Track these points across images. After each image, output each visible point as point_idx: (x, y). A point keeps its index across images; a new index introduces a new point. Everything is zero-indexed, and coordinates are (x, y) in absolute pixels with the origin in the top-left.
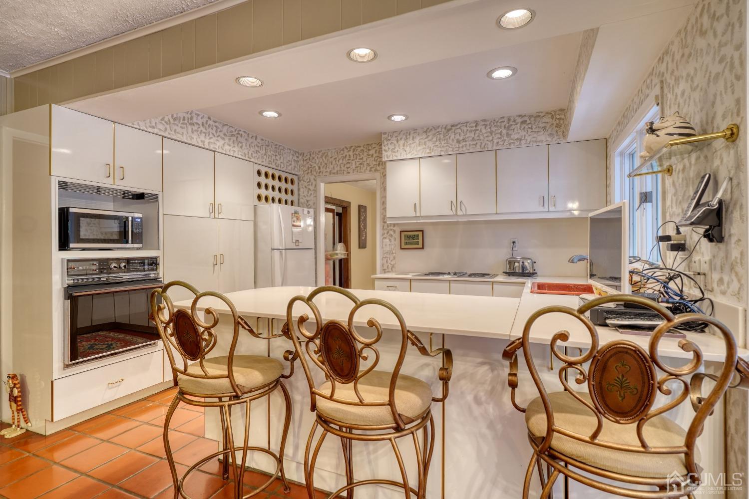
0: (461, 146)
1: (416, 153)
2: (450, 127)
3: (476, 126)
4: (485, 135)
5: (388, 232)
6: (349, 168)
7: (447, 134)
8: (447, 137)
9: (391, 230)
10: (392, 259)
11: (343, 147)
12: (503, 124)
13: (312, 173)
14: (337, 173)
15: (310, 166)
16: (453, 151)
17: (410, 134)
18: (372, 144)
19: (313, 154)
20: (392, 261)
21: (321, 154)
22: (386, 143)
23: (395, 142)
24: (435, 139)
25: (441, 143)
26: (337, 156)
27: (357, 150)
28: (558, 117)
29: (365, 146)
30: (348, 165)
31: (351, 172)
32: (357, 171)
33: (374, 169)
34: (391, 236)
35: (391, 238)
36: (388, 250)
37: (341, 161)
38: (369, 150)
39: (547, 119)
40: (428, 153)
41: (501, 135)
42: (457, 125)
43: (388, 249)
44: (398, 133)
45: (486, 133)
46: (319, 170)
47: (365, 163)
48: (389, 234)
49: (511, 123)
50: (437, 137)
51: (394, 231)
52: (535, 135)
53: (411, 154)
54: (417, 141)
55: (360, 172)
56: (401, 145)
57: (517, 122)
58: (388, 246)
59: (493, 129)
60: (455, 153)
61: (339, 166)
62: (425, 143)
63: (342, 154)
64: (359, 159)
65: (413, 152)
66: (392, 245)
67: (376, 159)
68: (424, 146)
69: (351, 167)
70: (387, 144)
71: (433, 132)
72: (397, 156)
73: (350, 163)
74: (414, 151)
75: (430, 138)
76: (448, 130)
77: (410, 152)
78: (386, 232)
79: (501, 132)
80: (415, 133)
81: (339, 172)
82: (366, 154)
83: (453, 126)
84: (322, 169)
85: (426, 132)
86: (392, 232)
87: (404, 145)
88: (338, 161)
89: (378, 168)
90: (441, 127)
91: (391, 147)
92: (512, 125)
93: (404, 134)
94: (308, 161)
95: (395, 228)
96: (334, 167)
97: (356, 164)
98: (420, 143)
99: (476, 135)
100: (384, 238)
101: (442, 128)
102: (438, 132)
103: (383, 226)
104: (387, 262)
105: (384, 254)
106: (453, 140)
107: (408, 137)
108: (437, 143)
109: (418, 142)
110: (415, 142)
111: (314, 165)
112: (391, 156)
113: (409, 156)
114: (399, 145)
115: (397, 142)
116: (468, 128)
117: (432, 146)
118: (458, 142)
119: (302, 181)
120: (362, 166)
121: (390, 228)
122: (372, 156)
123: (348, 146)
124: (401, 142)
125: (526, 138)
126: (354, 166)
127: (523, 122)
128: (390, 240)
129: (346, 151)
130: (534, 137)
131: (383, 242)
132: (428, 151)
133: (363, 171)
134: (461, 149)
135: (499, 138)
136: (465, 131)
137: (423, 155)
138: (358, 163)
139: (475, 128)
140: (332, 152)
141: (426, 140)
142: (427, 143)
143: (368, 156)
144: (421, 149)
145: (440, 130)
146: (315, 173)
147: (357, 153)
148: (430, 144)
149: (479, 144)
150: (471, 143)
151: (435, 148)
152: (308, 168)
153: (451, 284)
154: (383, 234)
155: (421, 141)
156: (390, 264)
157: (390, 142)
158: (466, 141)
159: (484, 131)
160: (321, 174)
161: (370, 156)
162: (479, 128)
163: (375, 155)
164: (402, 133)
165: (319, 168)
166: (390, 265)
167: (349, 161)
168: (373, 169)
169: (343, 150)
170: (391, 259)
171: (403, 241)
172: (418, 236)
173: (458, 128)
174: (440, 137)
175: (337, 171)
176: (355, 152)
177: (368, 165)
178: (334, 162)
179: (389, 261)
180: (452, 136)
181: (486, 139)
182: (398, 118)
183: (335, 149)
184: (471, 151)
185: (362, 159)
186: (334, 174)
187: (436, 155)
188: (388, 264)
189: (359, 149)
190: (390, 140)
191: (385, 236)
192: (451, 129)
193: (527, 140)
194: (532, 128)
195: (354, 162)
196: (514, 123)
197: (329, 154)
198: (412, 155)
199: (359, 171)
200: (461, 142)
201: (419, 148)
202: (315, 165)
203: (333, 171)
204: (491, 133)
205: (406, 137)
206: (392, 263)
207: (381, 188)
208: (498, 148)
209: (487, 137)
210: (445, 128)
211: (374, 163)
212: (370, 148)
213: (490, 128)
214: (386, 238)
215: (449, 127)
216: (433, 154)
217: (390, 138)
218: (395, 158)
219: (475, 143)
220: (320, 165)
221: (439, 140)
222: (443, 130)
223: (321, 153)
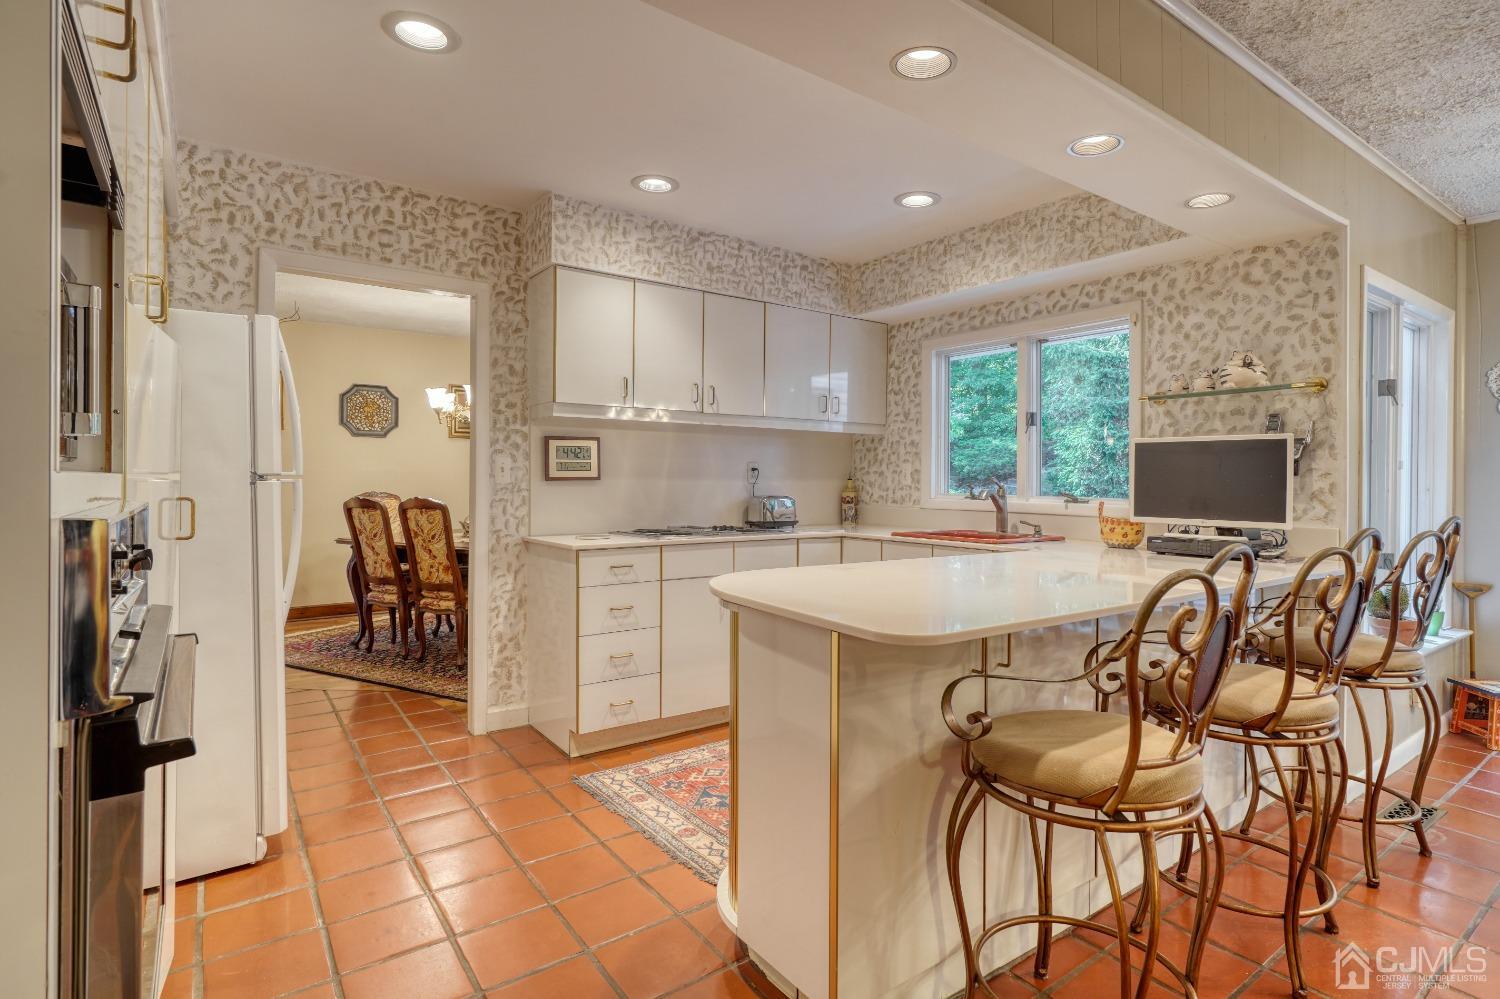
0: (714, 277)
1: (629, 267)
2: (697, 235)
3: (739, 249)
4: (752, 270)
5: (507, 438)
6: (390, 246)
7: (690, 247)
8: (691, 253)
9: (517, 432)
10: (517, 502)
11: (370, 179)
12: (778, 260)
13: (237, 224)
14: (344, 252)
15: (224, 200)
16: (700, 283)
17: (617, 221)
18: (465, 202)
19: (240, 161)
20: (517, 509)
21: (275, 174)
22: (560, 220)
23: (584, 227)
24: (668, 249)
25: (679, 262)
26: (343, 200)
27: (415, 203)
28: (844, 274)
29: (445, 203)
30: (385, 239)
31: (397, 259)
32: (418, 263)
33: (470, 269)
34: (517, 446)
35: (515, 453)
36: (509, 481)
37: (358, 219)
38: (456, 216)
39: (830, 273)
40: (655, 274)
41: (774, 277)
42: (709, 235)
43: (505, 479)
44: (593, 208)
45: (754, 267)
46: (266, 225)
47: (443, 247)
48: (510, 442)
49: (788, 263)
50: (672, 247)
51: (525, 437)
52: (818, 294)
53: (618, 264)
54: (633, 239)
55: (426, 267)
56: (598, 238)
57: (796, 263)
58: (507, 471)
59: (765, 264)
60: (703, 288)
61: (350, 231)
62: (649, 252)
63: (363, 200)
64: (423, 231)
65: (623, 263)
66: (519, 468)
67: (476, 245)
68: (647, 257)
69: (396, 246)
70: (564, 226)
71: (665, 232)
72: (587, 262)
73: (390, 233)
74: (626, 262)
75: (659, 243)
76: (694, 240)
77: (616, 262)
78: (501, 437)
79: (775, 273)
80: (627, 220)
81: (350, 250)
82: (444, 223)
83: (701, 234)
84: (278, 222)
85: (651, 227)
86: (518, 439)
87: (603, 240)
88: (349, 216)
89: (482, 270)
90: (680, 227)
91: (574, 236)
92: (789, 266)
93: (605, 215)
94: (216, 179)
95: (525, 429)
96: (330, 229)
97: (412, 242)
98: (638, 246)
99: (739, 266)
100: (495, 451)
101: (682, 231)
102: (675, 236)
103: (495, 422)
104: (504, 512)
105: (496, 492)
106: (701, 263)
107: (614, 225)
108: (673, 259)
109: (633, 245)
110: (628, 243)
111: (242, 199)
112: (573, 258)
113: (614, 269)
114: (593, 236)
115: (589, 228)
116: (727, 248)
117: (663, 261)
118: (710, 268)
119: (185, 244)
120: (431, 252)
121: (512, 427)
122: (465, 233)
123: (388, 184)
124: (599, 233)
125: (807, 294)
126: (405, 246)
127: (804, 268)
128: (513, 457)
129: (376, 194)
130: (816, 297)
131: (493, 462)
132: (654, 269)
133: (437, 265)
134: (714, 285)
135: (771, 283)
136: (722, 251)
137: (645, 276)
138: (418, 244)
139: (736, 252)
140: (322, 181)
141: (651, 245)
142: (653, 251)
143: (450, 231)
144: (640, 262)
145: (678, 233)
146: (248, 229)
147: (417, 212)
148: (657, 255)
149: (744, 284)
150: (732, 278)
151: (668, 268)
152: (217, 205)
153: (736, 549)
154: (494, 442)
155: (641, 243)
156: (512, 515)
157: (572, 222)
158: (722, 272)
159: (751, 262)
160: (276, 237)
161: (459, 233)
162: (744, 253)
163: (472, 235)
164: (601, 211)
165: (269, 216)
166: (512, 519)
167: (390, 228)
168: (468, 270)
169: (367, 188)
170: (516, 504)
171: (553, 460)
172: (588, 450)
173: (709, 242)
174: (678, 248)
175: (345, 245)
176: (408, 208)
177: (453, 254)
178: (331, 214)
179: (510, 510)
180: (700, 255)
181: (754, 278)
182: (654, 184)
183: (338, 176)
184: (730, 293)
185: (433, 232)
186: (333, 250)
187: (670, 282)
188: (508, 516)
189: (424, 204)
190: (571, 218)
191: (498, 447)
192: (698, 239)
193: (807, 298)
194: (813, 281)
195: (404, 235)
196: (792, 264)
197: (313, 184)
198: (621, 267)
199: (422, 263)
200: (715, 271)
201: (637, 258)
202: (252, 203)
203: (327, 241)
204: (761, 269)
205: (609, 224)
206: (518, 514)
207: (491, 323)
208: (772, 300)
209: (755, 274)
210: (688, 233)
211: (470, 254)
212: (458, 211)
213: (760, 260)
214: (501, 451)
215: (694, 234)
216: (663, 279)
217: (570, 212)
218: (582, 265)
219: (737, 279)
220: (270, 207)
221: (677, 253)
222: (685, 236)
223: (280, 171)
